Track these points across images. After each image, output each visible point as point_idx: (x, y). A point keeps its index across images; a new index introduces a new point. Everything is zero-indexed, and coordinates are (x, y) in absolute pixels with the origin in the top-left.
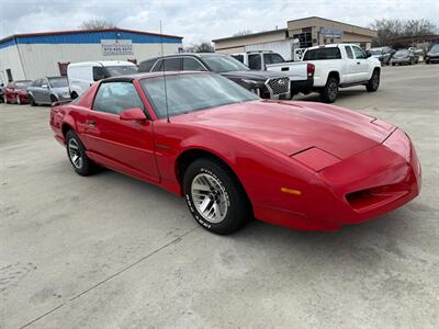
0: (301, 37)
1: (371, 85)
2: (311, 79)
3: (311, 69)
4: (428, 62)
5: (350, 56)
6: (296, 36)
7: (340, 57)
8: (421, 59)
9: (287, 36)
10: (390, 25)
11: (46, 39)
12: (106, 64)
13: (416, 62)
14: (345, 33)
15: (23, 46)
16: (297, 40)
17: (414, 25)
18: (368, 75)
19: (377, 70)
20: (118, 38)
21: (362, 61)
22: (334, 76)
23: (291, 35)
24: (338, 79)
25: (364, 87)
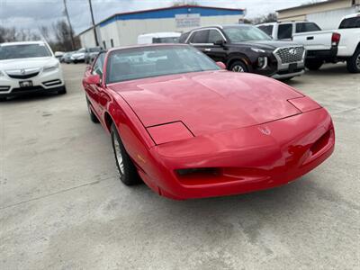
2: (335, 49)
3: (336, 39)
9: (354, 3)
11: (136, 16)
15: (120, 22)
20: (189, 13)
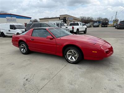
0: (63, 19)
1: (85, 32)
2: (73, 30)
3: (73, 28)
4: (94, 27)
5: (81, 25)
6: (62, 19)
7: (78, 25)
8: (92, 26)
9: (60, 19)
10: (84, 18)
12: (14, 24)
13: (91, 27)
14: (74, 19)
16: (62, 20)
17: (89, 18)
18: (84, 29)
19: (86, 28)
20: (12, 17)
21: (83, 26)
22: (78, 29)
23: (61, 19)
24: (79, 30)
25: (83, 32)
